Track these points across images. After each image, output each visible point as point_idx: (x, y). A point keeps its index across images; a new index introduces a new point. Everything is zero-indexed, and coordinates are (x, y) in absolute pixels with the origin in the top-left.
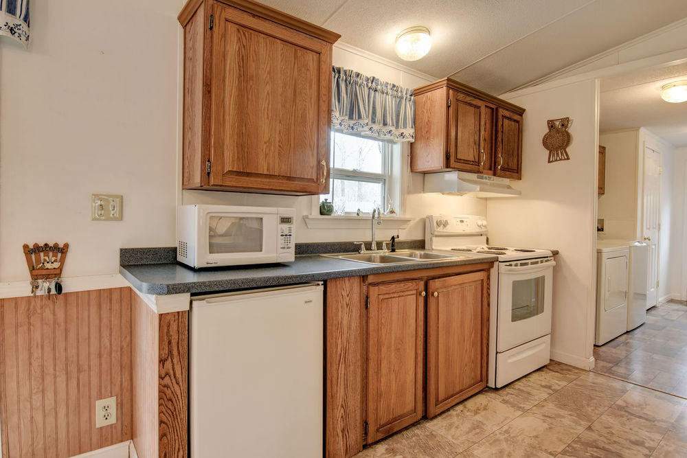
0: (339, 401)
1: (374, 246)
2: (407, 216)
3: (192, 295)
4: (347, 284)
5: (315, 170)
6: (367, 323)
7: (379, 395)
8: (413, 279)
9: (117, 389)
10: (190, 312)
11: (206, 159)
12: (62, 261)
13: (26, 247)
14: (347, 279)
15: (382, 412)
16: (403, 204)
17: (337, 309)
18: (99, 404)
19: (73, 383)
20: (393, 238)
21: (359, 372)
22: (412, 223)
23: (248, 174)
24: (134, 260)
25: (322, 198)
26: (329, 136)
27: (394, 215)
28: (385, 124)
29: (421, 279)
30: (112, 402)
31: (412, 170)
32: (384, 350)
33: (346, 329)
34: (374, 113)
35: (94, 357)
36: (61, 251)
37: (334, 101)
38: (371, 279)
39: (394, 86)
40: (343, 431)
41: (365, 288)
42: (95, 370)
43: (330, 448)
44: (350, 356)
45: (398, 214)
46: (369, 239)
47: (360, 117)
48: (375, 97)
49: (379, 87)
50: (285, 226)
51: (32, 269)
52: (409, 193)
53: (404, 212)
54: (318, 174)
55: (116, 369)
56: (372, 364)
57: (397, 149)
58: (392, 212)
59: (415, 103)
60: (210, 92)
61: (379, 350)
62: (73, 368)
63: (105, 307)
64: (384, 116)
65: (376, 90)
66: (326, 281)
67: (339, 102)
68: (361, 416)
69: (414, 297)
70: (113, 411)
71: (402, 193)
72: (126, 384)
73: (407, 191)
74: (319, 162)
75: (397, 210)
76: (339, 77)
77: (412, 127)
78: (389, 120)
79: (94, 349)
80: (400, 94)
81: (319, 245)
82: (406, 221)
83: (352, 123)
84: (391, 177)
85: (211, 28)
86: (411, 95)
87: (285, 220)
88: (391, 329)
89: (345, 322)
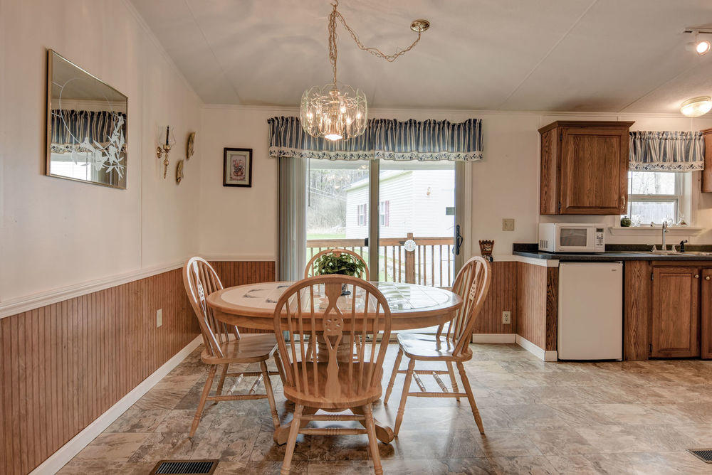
0: (633, 327)
1: (664, 247)
2: (698, 226)
3: (560, 261)
4: (637, 266)
5: (617, 202)
6: (652, 288)
7: (660, 331)
8: (688, 267)
9: (511, 308)
10: (558, 268)
11: (558, 202)
12: (492, 247)
13: (480, 241)
14: (638, 262)
15: (663, 342)
16: (694, 218)
17: (631, 277)
18: (504, 313)
19: (495, 302)
20: (682, 243)
21: (646, 314)
22: (703, 232)
23: (579, 207)
24: (519, 248)
25: (622, 217)
26: (627, 175)
27: (684, 225)
28: (675, 161)
29: (696, 267)
30: (509, 313)
31: (702, 191)
32: (664, 306)
33: (637, 288)
34: (665, 154)
35: (502, 291)
36: (491, 243)
37: (631, 154)
38: (654, 263)
39: (683, 133)
40: (635, 344)
41: (651, 268)
42: (502, 298)
43: (627, 350)
44: (640, 305)
45: (689, 225)
46: (660, 243)
47: (652, 161)
48: (665, 144)
49: (669, 136)
50: (599, 233)
51: (482, 251)
52: (700, 208)
53: (695, 223)
54: (619, 203)
55: (511, 299)
56: (655, 312)
57: (688, 177)
58: (684, 223)
59: (704, 140)
60: (560, 170)
61: (660, 305)
62: (495, 295)
63: (507, 269)
64: (674, 156)
65: (666, 139)
66: (625, 261)
67: (635, 154)
68: (648, 339)
69: (690, 278)
70: (509, 317)
71: (693, 209)
72: (514, 306)
73: (697, 207)
74: (620, 197)
75: (688, 221)
76: (635, 138)
77: (701, 160)
78: (678, 158)
79: (502, 288)
80: (689, 137)
81: (620, 245)
82: (698, 230)
83: (645, 165)
84: (683, 197)
85: (561, 140)
86: (700, 136)
87: (599, 230)
88: (669, 294)
89: (636, 286)
